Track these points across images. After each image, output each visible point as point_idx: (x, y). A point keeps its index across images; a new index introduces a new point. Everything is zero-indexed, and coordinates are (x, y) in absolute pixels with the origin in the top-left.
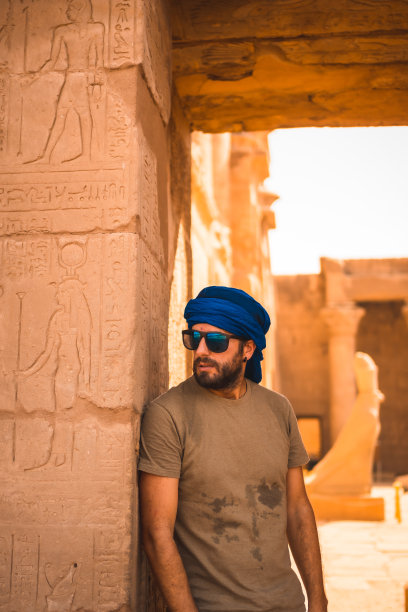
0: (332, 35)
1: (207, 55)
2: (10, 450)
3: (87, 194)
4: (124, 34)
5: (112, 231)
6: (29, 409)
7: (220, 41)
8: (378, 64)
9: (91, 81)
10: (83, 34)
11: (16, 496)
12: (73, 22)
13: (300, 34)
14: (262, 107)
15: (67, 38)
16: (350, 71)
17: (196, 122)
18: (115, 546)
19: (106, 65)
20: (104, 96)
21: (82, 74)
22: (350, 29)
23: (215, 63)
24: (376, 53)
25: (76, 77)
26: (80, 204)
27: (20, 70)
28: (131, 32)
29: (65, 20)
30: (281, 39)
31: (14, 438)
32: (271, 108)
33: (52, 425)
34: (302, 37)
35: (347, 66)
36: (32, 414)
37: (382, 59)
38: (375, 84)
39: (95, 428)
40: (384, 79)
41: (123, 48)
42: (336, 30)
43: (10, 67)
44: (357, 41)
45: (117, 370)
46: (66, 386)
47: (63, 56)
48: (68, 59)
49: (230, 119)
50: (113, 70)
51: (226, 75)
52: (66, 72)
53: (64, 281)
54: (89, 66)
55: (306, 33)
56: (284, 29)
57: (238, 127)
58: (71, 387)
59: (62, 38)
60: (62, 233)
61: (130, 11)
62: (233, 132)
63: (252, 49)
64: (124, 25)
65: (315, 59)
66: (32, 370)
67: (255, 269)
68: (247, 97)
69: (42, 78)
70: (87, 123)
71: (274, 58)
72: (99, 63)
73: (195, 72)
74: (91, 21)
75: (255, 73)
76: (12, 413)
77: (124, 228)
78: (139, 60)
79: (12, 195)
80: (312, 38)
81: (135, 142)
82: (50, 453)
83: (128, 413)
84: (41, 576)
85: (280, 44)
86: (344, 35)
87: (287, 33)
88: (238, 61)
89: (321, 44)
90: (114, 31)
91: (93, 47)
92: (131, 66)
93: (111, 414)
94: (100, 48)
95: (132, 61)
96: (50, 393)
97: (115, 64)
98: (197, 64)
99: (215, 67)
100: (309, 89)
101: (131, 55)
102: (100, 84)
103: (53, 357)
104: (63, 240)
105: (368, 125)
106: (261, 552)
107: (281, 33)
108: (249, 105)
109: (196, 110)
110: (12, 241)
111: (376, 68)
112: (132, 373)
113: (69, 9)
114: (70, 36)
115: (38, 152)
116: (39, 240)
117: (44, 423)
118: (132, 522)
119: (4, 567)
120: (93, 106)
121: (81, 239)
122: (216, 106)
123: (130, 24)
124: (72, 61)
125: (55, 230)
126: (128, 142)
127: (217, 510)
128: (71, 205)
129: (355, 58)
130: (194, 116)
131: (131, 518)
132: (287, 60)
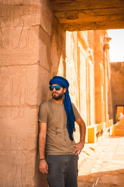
0: (96, 9)
1: (65, 14)
2: (10, 114)
3: (27, 56)
4: (36, 17)
5: (33, 65)
6: (14, 105)
7: (68, 11)
8: (111, 15)
9: (29, 29)
10: (27, 17)
11: (11, 125)
12: (25, 14)
13: (88, 8)
14: (83, 25)
15: (23, 18)
16: (103, 16)
17: (66, 29)
18: (33, 136)
19: (32, 25)
20: (31, 32)
21: (26, 27)
22: (101, 7)
23: (68, 15)
24: (109, 12)
25: (25, 28)
26: (26, 58)
27: (12, 26)
28: (38, 17)
29: (23, 14)
30: (83, 10)
31: (11, 112)
32: (85, 25)
33: (19, 109)
34: (89, 9)
35: (103, 15)
36: (15, 106)
37: (111, 14)
38: (111, 19)
39: (29, 109)
40: (113, 18)
41: (36, 21)
42: (97, 7)
43: (10, 25)
44: (103, 10)
45: (34, 97)
46: (22, 100)
47: (22, 23)
48: (23, 24)
49: (75, 28)
50: (33, 26)
51: (71, 18)
52: (23, 27)
53: (22, 76)
54: (28, 25)
55: (90, 8)
56: (84, 8)
57: (78, 30)
58: (23, 100)
59: (22, 18)
60: (22, 65)
61: (38, 11)
62: (77, 31)
63: (77, 12)
64: (36, 15)
65: (94, 14)
66: (15, 97)
67: (102, 62)
68: (78, 23)
69: (17, 28)
70: (28, 39)
71: (83, 14)
72: (30, 24)
73: (63, 18)
74: (29, 14)
75: (79, 17)
76: (10, 106)
77: (36, 64)
78: (39, 24)
79: (11, 56)
80: (92, 9)
81: (38, 43)
82: (19, 115)
83: (36, 106)
84: (17, 142)
85: (84, 11)
86: (99, 8)
87: (85, 8)
88: (74, 15)
89: (94, 11)
90: (34, 16)
91: (29, 21)
92: (38, 25)
93: (32, 107)
94: (31, 21)
95: (38, 24)
96: (19, 102)
97: (34, 25)
98: (64, 16)
99: (68, 16)
100: (94, 21)
101: (37, 22)
102: (31, 30)
103: (20, 93)
104: (22, 67)
105: (112, 29)
106: (66, 139)
107: (83, 9)
108: (79, 25)
109: (66, 26)
110: (11, 67)
111: (110, 16)
112: (37, 97)
113: (24, 11)
114: (24, 18)
115: (16, 46)
116: (17, 67)
117: (17, 108)
118: (37, 131)
119: (9, 140)
120: (29, 35)
121: (26, 66)
122: (71, 25)
123: (37, 15)
124: (24, 24)
125: (20, 64)
126: (37, 43)
127: (56, 129)
128: (24, 58)
129: (104, 14)
130: (65, 27)
131: (36, 130)
132: (87, 14)
